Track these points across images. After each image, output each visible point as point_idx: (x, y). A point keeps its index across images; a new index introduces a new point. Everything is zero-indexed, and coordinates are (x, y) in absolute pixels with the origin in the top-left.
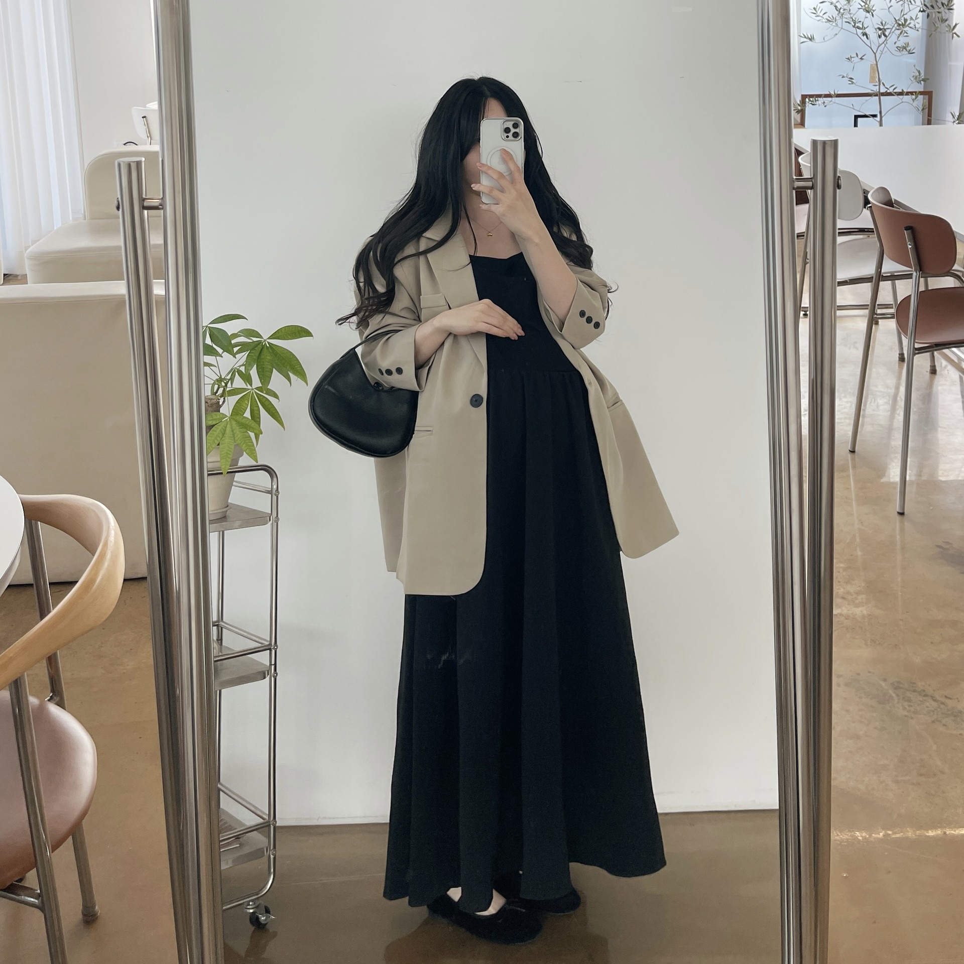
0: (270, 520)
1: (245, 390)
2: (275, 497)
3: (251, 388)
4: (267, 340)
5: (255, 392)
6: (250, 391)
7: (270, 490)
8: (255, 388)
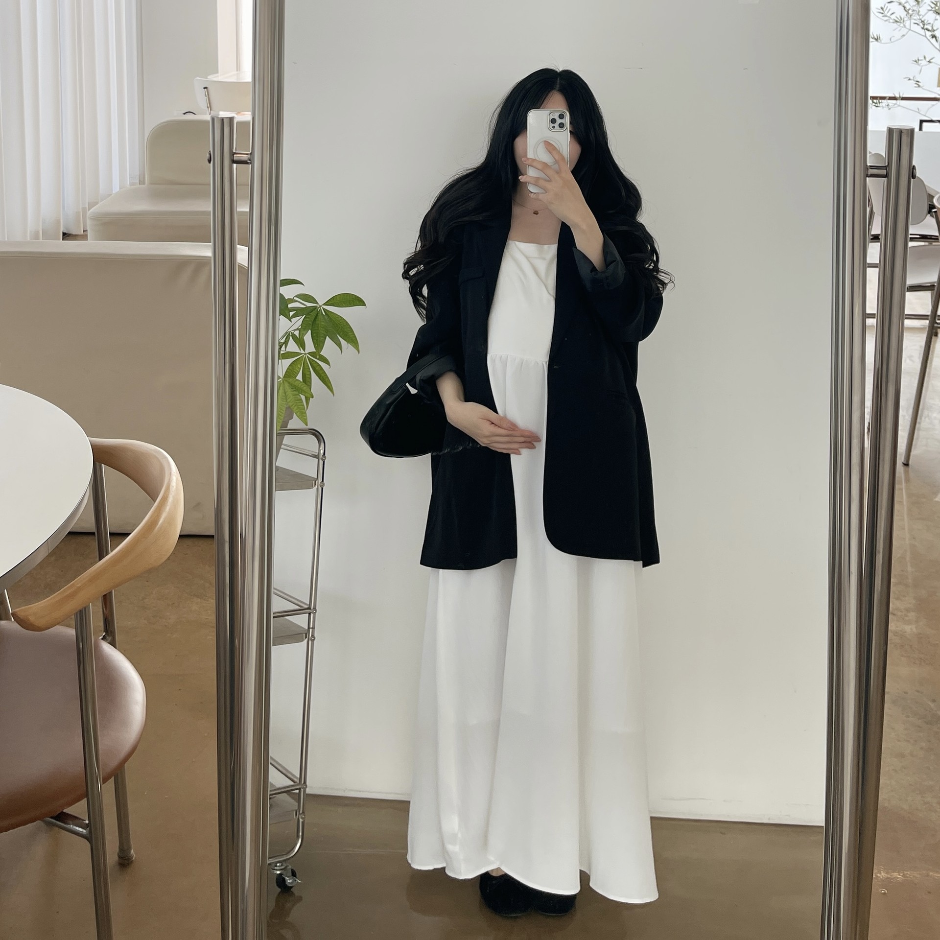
0: (315, 484)
1: (298, 354)
2: (321, 462)
3: (304, 352)
4: (323, 306)
5: (308, 357)
6: (302, 357)
7: (316, 454)
8: (308, 353)
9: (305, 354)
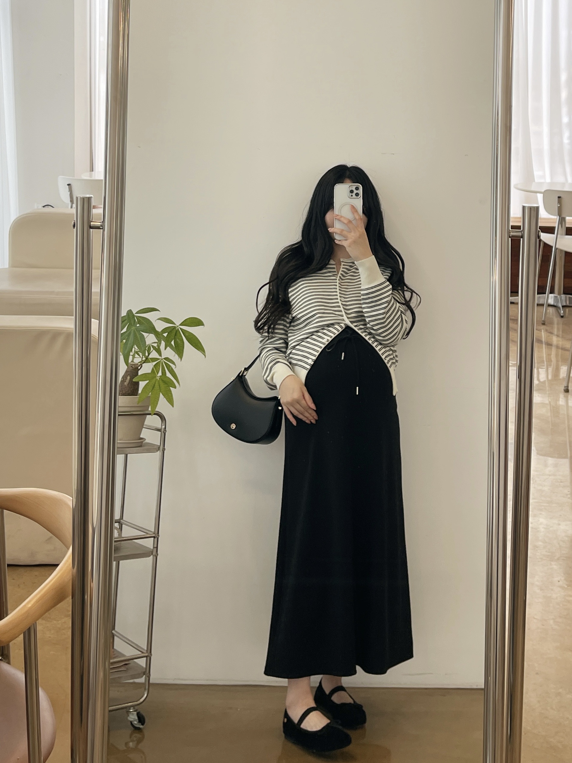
0: (159, 450)
1: (159, 359)
2: (163, 435)
3: (160, 358)
4: (178, 326)
5: (164, 361)
6: (160, 361)
7: (160, 429)
8: (164, 359)
9: (162, 359)
